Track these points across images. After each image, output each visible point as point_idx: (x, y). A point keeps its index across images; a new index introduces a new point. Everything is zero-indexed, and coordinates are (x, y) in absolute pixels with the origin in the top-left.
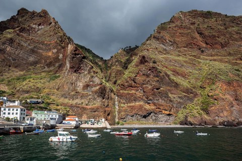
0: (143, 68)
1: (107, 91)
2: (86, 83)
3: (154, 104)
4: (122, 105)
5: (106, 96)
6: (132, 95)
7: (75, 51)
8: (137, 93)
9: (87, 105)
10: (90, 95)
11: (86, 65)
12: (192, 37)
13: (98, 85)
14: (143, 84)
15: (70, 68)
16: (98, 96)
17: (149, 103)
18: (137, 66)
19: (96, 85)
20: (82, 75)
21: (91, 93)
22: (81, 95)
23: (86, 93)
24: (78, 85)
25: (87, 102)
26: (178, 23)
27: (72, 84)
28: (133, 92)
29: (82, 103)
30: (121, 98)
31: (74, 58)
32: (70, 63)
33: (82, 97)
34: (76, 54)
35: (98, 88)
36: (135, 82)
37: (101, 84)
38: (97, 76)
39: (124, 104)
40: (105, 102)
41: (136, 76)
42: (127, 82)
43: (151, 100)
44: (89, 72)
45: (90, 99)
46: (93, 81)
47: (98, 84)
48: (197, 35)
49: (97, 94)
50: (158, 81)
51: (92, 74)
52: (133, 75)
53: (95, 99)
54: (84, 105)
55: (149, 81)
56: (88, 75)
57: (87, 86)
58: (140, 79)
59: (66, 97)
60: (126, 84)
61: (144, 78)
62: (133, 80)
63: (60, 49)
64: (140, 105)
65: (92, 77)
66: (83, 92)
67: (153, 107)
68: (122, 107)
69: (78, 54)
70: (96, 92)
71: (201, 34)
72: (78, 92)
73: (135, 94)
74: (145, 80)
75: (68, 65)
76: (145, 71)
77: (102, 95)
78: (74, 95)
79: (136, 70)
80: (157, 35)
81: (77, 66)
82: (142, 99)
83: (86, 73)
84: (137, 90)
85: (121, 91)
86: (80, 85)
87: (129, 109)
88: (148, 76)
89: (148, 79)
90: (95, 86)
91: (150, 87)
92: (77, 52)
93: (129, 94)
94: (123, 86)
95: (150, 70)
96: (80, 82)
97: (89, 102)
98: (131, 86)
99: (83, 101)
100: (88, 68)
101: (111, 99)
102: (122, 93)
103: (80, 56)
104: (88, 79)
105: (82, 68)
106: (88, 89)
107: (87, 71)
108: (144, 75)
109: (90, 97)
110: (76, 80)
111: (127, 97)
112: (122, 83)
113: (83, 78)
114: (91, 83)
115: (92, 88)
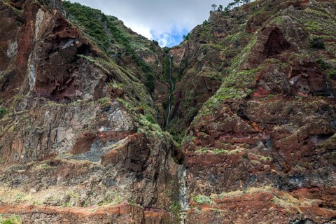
0: (272, 66)
1: (154, 152)
2: (86, 131)
3: (313, 191)
4: (201, 198)
5: (149, 169)
6: (234, 161)
7: (55, 30)
9: (82, 204)
10: (96, 169)
11: (89, 72)
13: (123, 133)
14: (274, 122)
15: (39, 84)
16: (122, 173)
17: (292, 189)
18: (253, 63)
19: (116, 134)
20: (75, 104)
21: (99, 163)
22: (66, 171)
23: (82, 162)
24: (60, 138)
25: (84, 196)
27: (41, 136)
28: (239, 150)
29: (68, 199)
30: (197, 175)
31: (51, 51)
32: (40, 69)
33: (72, 176)
34: (58, 40)
35: (122, 143)
36: (245, 118)
37: (135, 130)
38: (121, 105)
39: (208, 192)
40: (142, 191)
41: (248, 97)
42: (219, 117)
43: (298, 176)
44: (98, 95)
45: (94, 183)
46: (106, 124)
47: (122, 131)
49: (119, 165)
50: (325, 108)
51: (107, 99)
52: (241, 95)
53: (110, 183)
54: (72, 206)
55: (291, 111)
56: (93, 104)
57: (87, 141)
58: (261, 105)
59: (18, 183)
60: (215, 126)
61: (275, 101)
62: (240, 111)
63: (12, 27)
64: (262, 197)
65: (107, 109)
66: (72, 162)
67: (308, 202)
68: (201, 205)
69: (66, 39)
70: (114, 159)
72: (59, 162)
73: (245, 156)
74: (279, 109)
75: (32, 76)
76: (278, 76)
77: (137, 167)
78: (43, 173)
79: (250, 75)
81: (60, 78)
82: (268, 173)
83: (88, 96)
84: (252, 145)
85: (199, 151)
88: (290, 94)
89: (289, 104)
90: (114, 138)
91: (296, 132)
92: (62, 34)
93: (223, 158)
94: (206, 132)
96: (67, 127)
97: (89, 194)
98: (233, 133)
99: (70, 191)
100: (95, 83)
101: (167, 177)
102: (203, 157)
103: (70, 43)
104: (93, 117)
105: (75, 83)
106: (93, 150)
107: (92, 91)
108: (275, 91)
109: (95, 176)
110: (55, 124)
111: (216, 168)
112: (203, 122)
113: (76, 116)
114: (102, 129)
115: (104, 144)
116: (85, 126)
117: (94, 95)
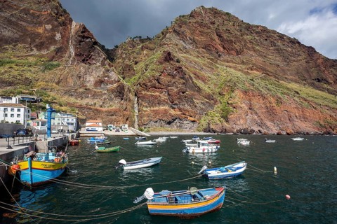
0: (168, 66)
1: (126, 90)
2: (99, 78)
3: (180, 110)
4: (145, 109)
5: (125, 96)
6: (156, 97)
7: (82, 32)
8: (161, 95)
9: (101, 106)
10: (105, 94)
11: (99, 54)
12: (211, 39)
13: (115, 82)
14: (169, 86)
15: (76, 55)
16: (116, 96)
17: (174, 108)
18: (161, 63)
19: (112, 81)
20: (93, 67)
21: (106, 92)
22: (93, 93)
23: (99, 91)
24: (88, 79)
25: (101, 103)
26: (199, 19)
27: (80, 77)
28: (157, 94)
29: (95, 104)
30: (142, 100)
31: (81, 41)
32: (76, 48)
33: (95, 95)
34: (84, 37)
35: (115, 85)
36: (159, 83)
37: (119, 81)
38: (113, 70)
39: (147, 107)
40: (123, 104)
41: (160, 75)
42: (150, 81)
43: (176, 104)
44: (103, 64)
45: (105, 99)
46: (108, 77)
47: (115, 80)
48: (216, 37)
49: (115, 94)
50: (184, 83)
51: (107, 66)
52: (157, 74)
53: (111, 99)
54: (97, 107)
55: (174, 83)
56: (101, 68)
57: (100, 82)
58: (164, 79)
59: (72, 95)
60: (149, 84)
61: (169, 78)
62: (157, 80)
63: (57, 26)
64: (165, 110)
65: (108, 71)
66: (95, 90)
67: (179, 113)
68: (145, 111)
69: (87, 38)
70: (113, 91)
71: (219, 36)
72: (89, 89)
73: (159, 96)
74: (171, 82)
75: (72, 51)
76: (170, 70)
77: (121, 95)
78: (83, 93)
79: (160, 67)
80: (177, 28)
81: (86, 53)
82: (167, 103)
83: (98, 64)
84: (161, 93)
85: (143, 92)
86: (91, 80)
87: (152, 114)
88: (173, 77)
89: (173, 80)
90: (112, 83)
91: (176, 90)
92: (86, 34)
93: (152, 96)
94: (146, 86)
95: (176, 70)
96: (91, 75)
97: (103, 103)
98: (155, 87)
99: (95, 101)
100: (101, 59)
101: (130, 100)
102: (145, 94)
103: (89, 40)
104: (102, 73)
105: (93, 57)
106: (102, 86)
107: (100, 62)
108: (169, 74)
109: (105, 96)
110: (85, 73)
111: (150, 99)
112: (144, 82)
113: (94, 71)
114: (106, 79)
115: (107, 85)
116: (98, 76)
117: (101, 64)
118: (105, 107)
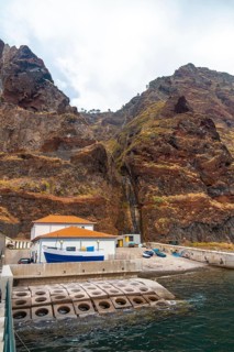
1: (109, 162)
2: (53, 135)
4: (156, 198)
6: (176, 174)
7: (23, 57)
9: (58, 193)
10: (66, 166)
13: (89, 142)
14: (195, 152)
16: (91, 172)
17: (217, 197)
19: (82, 141)
20: (42, 114)
21: (69, 162)
22: (39, 164)
23: (54, 159)
24: (28, 138)
25: (58, 187)
27: (11, 132)
28: (176, 167)
29: (44, 187)
30: (148, 181)
32: (10, 81)
33: (44, 170)
35: (87, 149)
36: (174, 146)
39: (159, 194)
41: (174, 134)
42: (157, 144)
44: (62, 111)
45: (66, 177)
46: (73, 132)
47: (87, 139)
51: (70, 114)
52: (169, 132)
53: (82, 178)
54: (48, 194)
55: (205, 146)
56: (58, 117)
57: (56, 143)
58: (185, 140)
60: (156, 148)
61: (193, 139)
62: (170, 142)
64: (202, 200)
66: (44, 157)
69: (33, 66)
70: (84, 159)
72: (30, 157)
73: (182, 171)
74: (198, 144)
76: (191, 124)
77: (103, 169)
78: (14, 163)
82: (200, 185)
83: (52, 111)
84: (184, 165)
85: (147, 165)
86: (36, 138)
87: (175, 210)
88: (201, 136)
89: (203, 142)
90: (81, 144)
91: (212, 159)
92: (29, 61)
93: (167, 172)
95: (202, 124)
96: (35, 130)
97: (63, 186)
99: (44, 181)
100: (58, 102)
102: (150, 168)
105: (41, 98)
106: (59, 151)
107: (56, 107)
108: (190, 133)
109: (65, 172)
110: (24, 126)
111: (163, 178)
112: (144, 145)
113: (43, 123)
114: (69, 136)
115: (71, 148)
116: (52, 132)
117: (58, 110)
118: (66, 195)
